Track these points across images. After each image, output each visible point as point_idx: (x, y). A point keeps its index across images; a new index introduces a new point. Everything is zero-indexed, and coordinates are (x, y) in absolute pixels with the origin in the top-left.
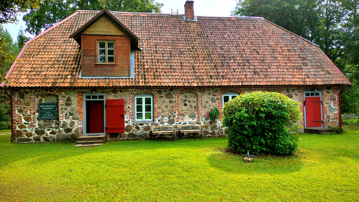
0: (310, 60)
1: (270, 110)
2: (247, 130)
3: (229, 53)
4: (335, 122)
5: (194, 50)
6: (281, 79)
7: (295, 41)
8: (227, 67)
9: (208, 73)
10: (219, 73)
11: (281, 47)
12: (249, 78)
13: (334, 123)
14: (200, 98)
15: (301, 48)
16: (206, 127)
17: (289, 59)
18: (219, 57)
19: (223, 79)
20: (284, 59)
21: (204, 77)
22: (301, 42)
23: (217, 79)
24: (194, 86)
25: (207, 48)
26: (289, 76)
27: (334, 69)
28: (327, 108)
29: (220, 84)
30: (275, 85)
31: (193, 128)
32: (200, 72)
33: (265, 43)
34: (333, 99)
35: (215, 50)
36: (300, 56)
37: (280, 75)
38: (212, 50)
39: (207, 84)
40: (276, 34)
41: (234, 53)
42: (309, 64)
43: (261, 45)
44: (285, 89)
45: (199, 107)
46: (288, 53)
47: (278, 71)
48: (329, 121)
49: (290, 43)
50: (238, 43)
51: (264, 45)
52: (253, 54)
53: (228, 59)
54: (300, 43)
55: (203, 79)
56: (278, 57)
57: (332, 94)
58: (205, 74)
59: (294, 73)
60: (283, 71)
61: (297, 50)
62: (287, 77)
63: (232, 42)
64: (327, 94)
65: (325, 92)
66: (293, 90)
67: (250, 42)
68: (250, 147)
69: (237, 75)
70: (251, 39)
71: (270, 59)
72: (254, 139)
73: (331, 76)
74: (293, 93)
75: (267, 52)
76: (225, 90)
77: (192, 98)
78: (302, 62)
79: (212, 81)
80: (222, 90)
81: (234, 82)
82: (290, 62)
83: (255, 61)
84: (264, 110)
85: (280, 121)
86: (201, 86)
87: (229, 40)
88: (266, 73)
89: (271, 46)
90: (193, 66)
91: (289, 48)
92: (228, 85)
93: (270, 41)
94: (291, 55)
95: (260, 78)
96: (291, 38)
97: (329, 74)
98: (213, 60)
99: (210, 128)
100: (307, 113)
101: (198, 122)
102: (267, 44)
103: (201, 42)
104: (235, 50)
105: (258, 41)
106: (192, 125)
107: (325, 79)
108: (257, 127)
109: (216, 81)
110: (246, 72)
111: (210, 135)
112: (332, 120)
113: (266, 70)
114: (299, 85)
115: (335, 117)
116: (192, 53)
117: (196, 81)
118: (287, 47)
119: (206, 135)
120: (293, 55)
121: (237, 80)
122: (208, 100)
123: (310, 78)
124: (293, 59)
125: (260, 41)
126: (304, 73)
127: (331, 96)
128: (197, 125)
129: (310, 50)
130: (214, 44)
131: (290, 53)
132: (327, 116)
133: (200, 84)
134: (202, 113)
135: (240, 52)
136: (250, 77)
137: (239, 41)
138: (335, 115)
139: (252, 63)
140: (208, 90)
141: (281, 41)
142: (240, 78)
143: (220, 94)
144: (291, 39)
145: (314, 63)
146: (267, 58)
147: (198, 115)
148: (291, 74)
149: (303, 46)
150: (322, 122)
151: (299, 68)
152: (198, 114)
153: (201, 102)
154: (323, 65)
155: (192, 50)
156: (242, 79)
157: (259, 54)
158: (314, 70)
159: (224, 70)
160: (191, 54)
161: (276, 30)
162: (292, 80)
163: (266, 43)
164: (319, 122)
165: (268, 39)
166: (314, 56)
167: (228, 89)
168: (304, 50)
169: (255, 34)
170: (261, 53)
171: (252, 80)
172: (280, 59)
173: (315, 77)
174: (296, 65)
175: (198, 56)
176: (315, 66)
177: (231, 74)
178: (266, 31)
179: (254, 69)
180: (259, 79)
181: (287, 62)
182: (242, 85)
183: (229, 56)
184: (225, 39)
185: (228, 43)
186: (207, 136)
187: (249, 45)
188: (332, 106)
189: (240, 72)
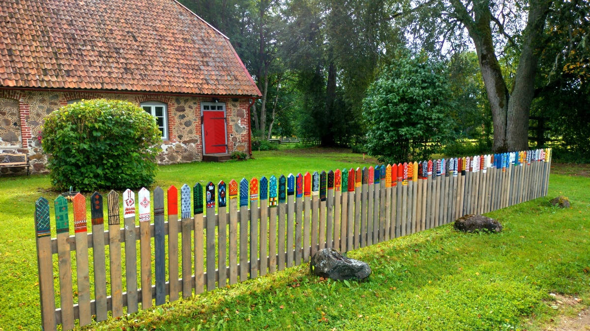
0: (213, 58)
1: (108, 127)
2: (74, 157)
3: (84, 33)
4: (244, 146)
5: (14, 20)
6: (167, 83)
7: (196, 26)
8: (77, 56)
9: (40, 64)
10: (62, 66)
11: (173, 33)
12: (116, 78)
13: (242, 148)
14: (24, 108)
15: (203, 38)
16: (39, 158)
17: (183, 54)
18: (65, 39)
19: (68, 76)
20: (176, 53)
21: (30, 71)
22: (205, 29)
23: (57, 77)
24: (8, 86)
25: (41, 19)
26: (180, 79)
27: (244, 74)
28: (233, 127)
29: (62, 85)
30: (156, 91)
31: (12, 159)
32: (23, 61)
33: (148, 24)
34: (240, 115)
35: (57, 25)
36: (200, 50)
37: (166, 76)
38: (52, 25)
39: (37, 83)
40: (168, 12)
41: (94, 34)
42: (210, 64)
43: (142, 27)
44: (174, 97)
45: (23, 123)
46: (182, 45)
47: (164, 71)
48: (235, 145)
49: (188, 29)
50: (102, 18)
51: (146, 27)
52: (127, 40)
53: (81, 44)
54: (204, 31)
55: (28, 75)
56: (167, 49)
57: (239, 108)
58: (34, 66)
59: (187, 76)
60: (172, 72)
61: (197, 41)
62: (176, 80)
63: (91, 15)
64: (233, 108)
65: (230, 105)
66: (186, 101)
67: (125, 19)
68: (80, 182)
69: (94, 71)
70: (127, 15)
71: (153, 50)
72: (87, 169)
73: (238, 84)
74: (185, 104)
75: (150, 38)
76: (73, 95)
77: (9, 108)
78: (202, 59)
79: (46, 79)
80: (67, 95)
81: (87, 84)
82: (184, 58)
83: (129, 51)
84: (99, 127)
85: (125, 143)
86: (24, 86)
87: (87, 10)
88: (144, 72)
89: (157, 29)
90: (10, 50)
91: (185, 37)
92: (77, 87)
93: (157, 21)
94: (188, 47)
95: (133, 79)
96: (191, 20)
97: (237, 80)
98: (52, 42)
99: (46, 159)
100: (206, 134)
101: (23, 150)
102: (151, 26)
103: (31, 8)
104: (96, 30)
105: (137, 19)
106: (10, 154)
107: (229, 87)
108: (91, 152)
109: (55, 79)
110: (110, 67)
111: (46, 170)
112: (239, 143)
113: (146, 67)
114: (192, 93)
115: (243, 139)
116: (10, 25)
117: (13, 77)
118: (183, 34)
119: (39, 170)
120: (191, 48)
121: (93, 80)
122: (40, 111)
123: (209, 85)
124: (189, 54)
125: (142, 19)
126: (202, 77)
127: (238, 110)
128: (20, 154)
129: (216, 43)
130: (57, 14)
131: (186, 45)
132: (233, 139)
133: (21, 84)
134: (31, 133)
135: (105, 33)
136: (117, 75)
137: (104, 14)
138: (244, 137)
139: (123, 54)
140: (41, 94)
141: (174, 24)
142: (99, 77)
143: (65, 101)
144: (190, 22)
145: (219, 62)
146: (150, 49)
147: (22, 137)
148: (183, 76)
149: (206, 36)
150: (226, 145)
151: (196, 68)
152: (22, 135)
153: (26, 114)
154: (230, 67)
155: (8, 19)
156: (102, 78)
157: (136, 41)
158: (217, 73)
159: (71, 61)
160: (7, 28)
161: (170, 5)
162: (184, 85)
163: (151, 24)
164: (222, 147)
165: (155, 17)
166: (220, 52)
167: (79, 94)
168: (207, 42)
169: (134, 7)
170: (141, 40)
171: (120, 81)
172: (169, 51)
173: (216, 83)
174: (193, 63)
175: (22, 32)
176: (219, 68)
177: (83, 69)
178: (153, 4)
179: (126, 64)
180: (131, 81)
181: (180, 57)
182: (101, 89)
183: (84, 39)
184: (80, 9)
185: (85, 15)
186: (42, 171)
187: (121, 24)
188: (240, 125)
189: (100, 67)
